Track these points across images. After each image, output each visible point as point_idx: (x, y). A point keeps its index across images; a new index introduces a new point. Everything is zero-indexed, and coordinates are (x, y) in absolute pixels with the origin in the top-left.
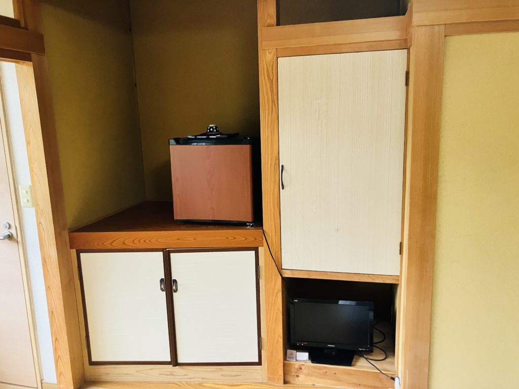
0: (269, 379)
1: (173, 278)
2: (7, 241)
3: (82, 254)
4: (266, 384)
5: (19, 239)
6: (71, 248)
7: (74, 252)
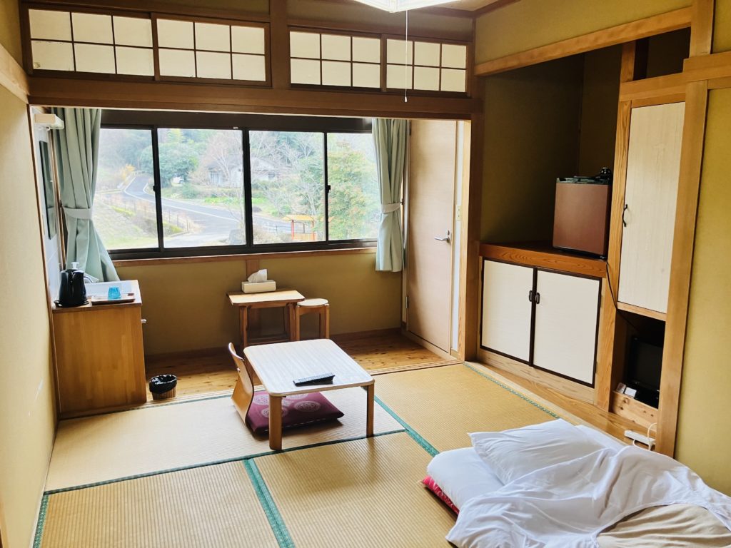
0: (599, 403)
1: (538, 291)
2: (445, 242)
3: (485, 261)
4: (596, 407)
5: (452, 243)
6: (480, 255)
7: (481, 258)
